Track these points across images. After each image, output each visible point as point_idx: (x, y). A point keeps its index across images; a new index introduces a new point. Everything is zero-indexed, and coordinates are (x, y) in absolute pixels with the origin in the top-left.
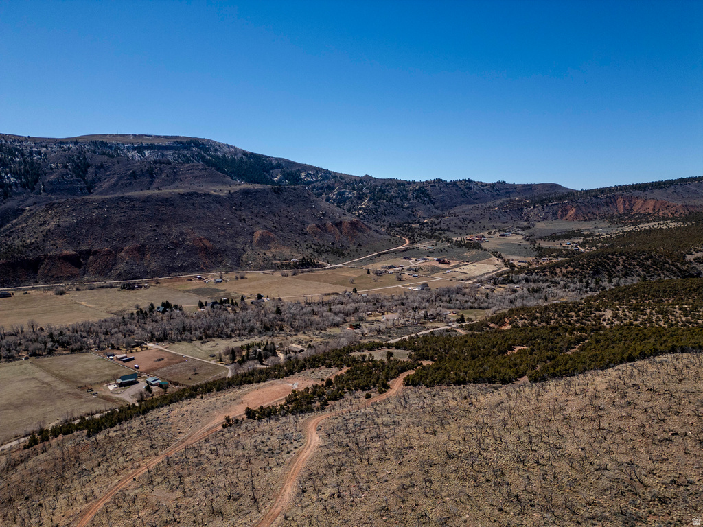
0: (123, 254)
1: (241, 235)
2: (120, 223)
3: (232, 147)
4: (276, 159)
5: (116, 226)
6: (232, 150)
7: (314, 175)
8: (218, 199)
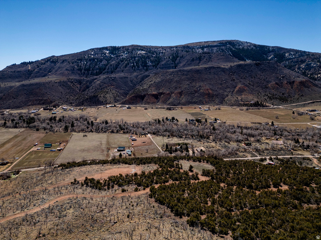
0: (173, 94)
1: (229, 88)
2: (176, 81)
3: (249, 43)
4: (273, 47)
5: (174, 82)
6: (249, 44)
7: (294, 54)
8: (224, 70)
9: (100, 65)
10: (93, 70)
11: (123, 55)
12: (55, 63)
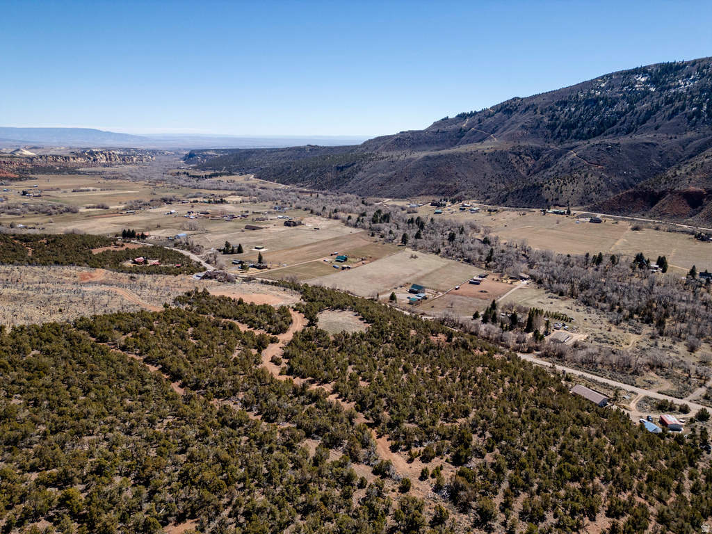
9: (607, 115)
10: (583, 126)
11: (679, 86)
12: (512, 112)
